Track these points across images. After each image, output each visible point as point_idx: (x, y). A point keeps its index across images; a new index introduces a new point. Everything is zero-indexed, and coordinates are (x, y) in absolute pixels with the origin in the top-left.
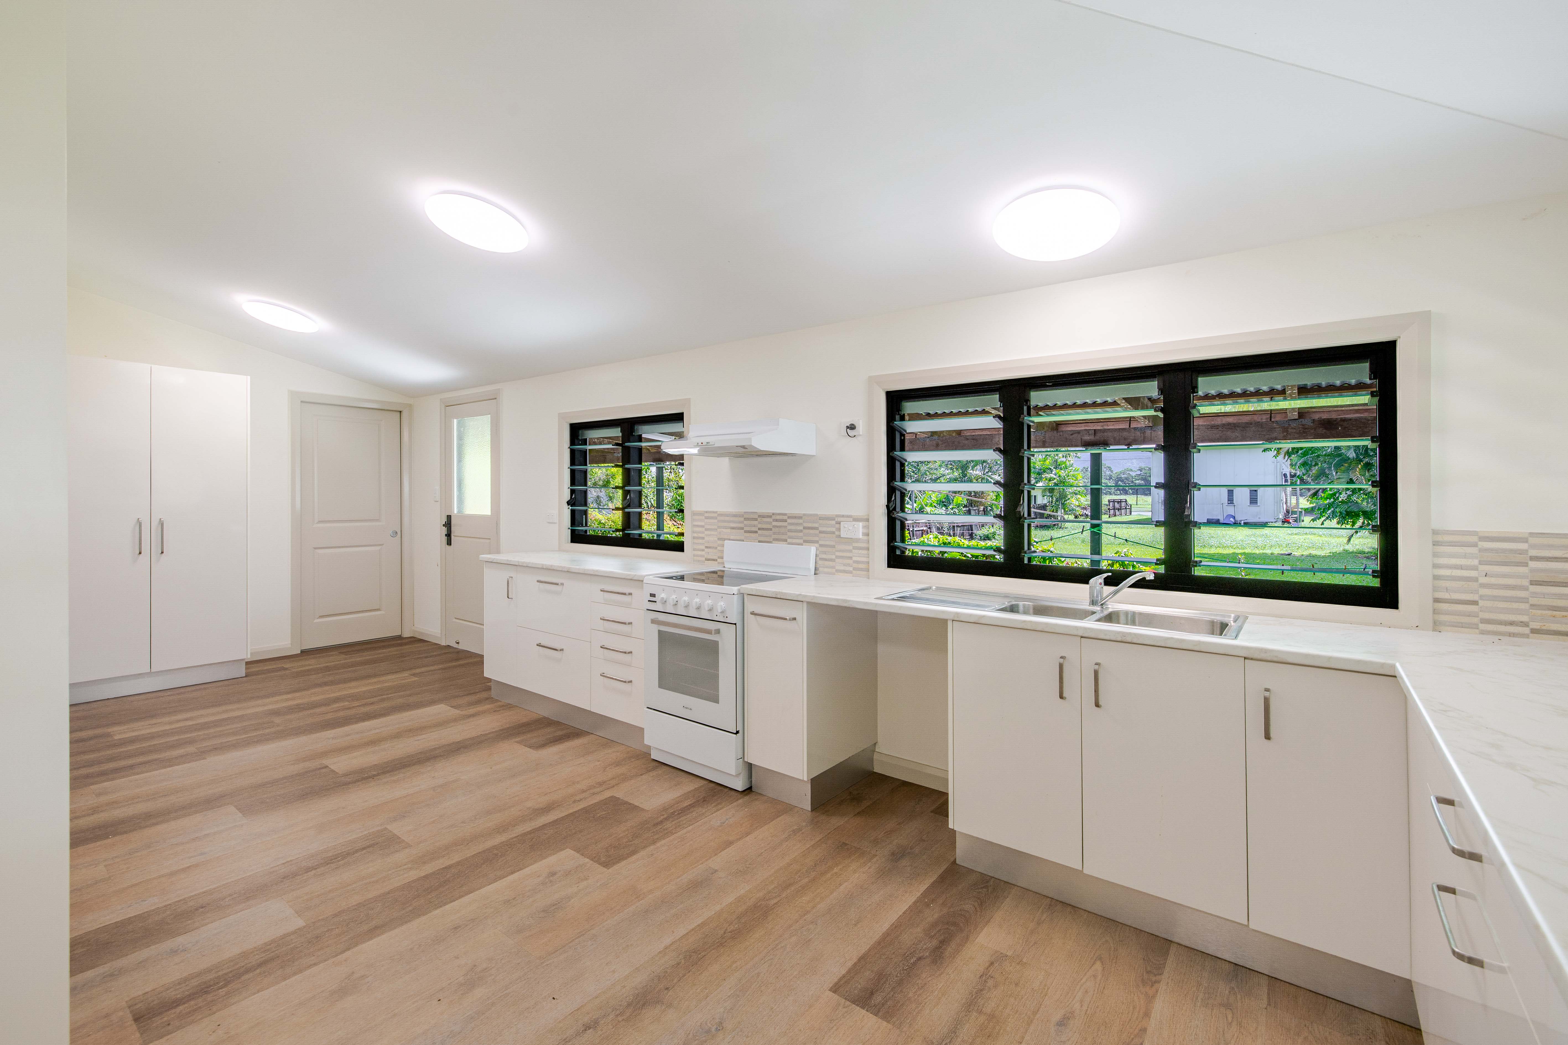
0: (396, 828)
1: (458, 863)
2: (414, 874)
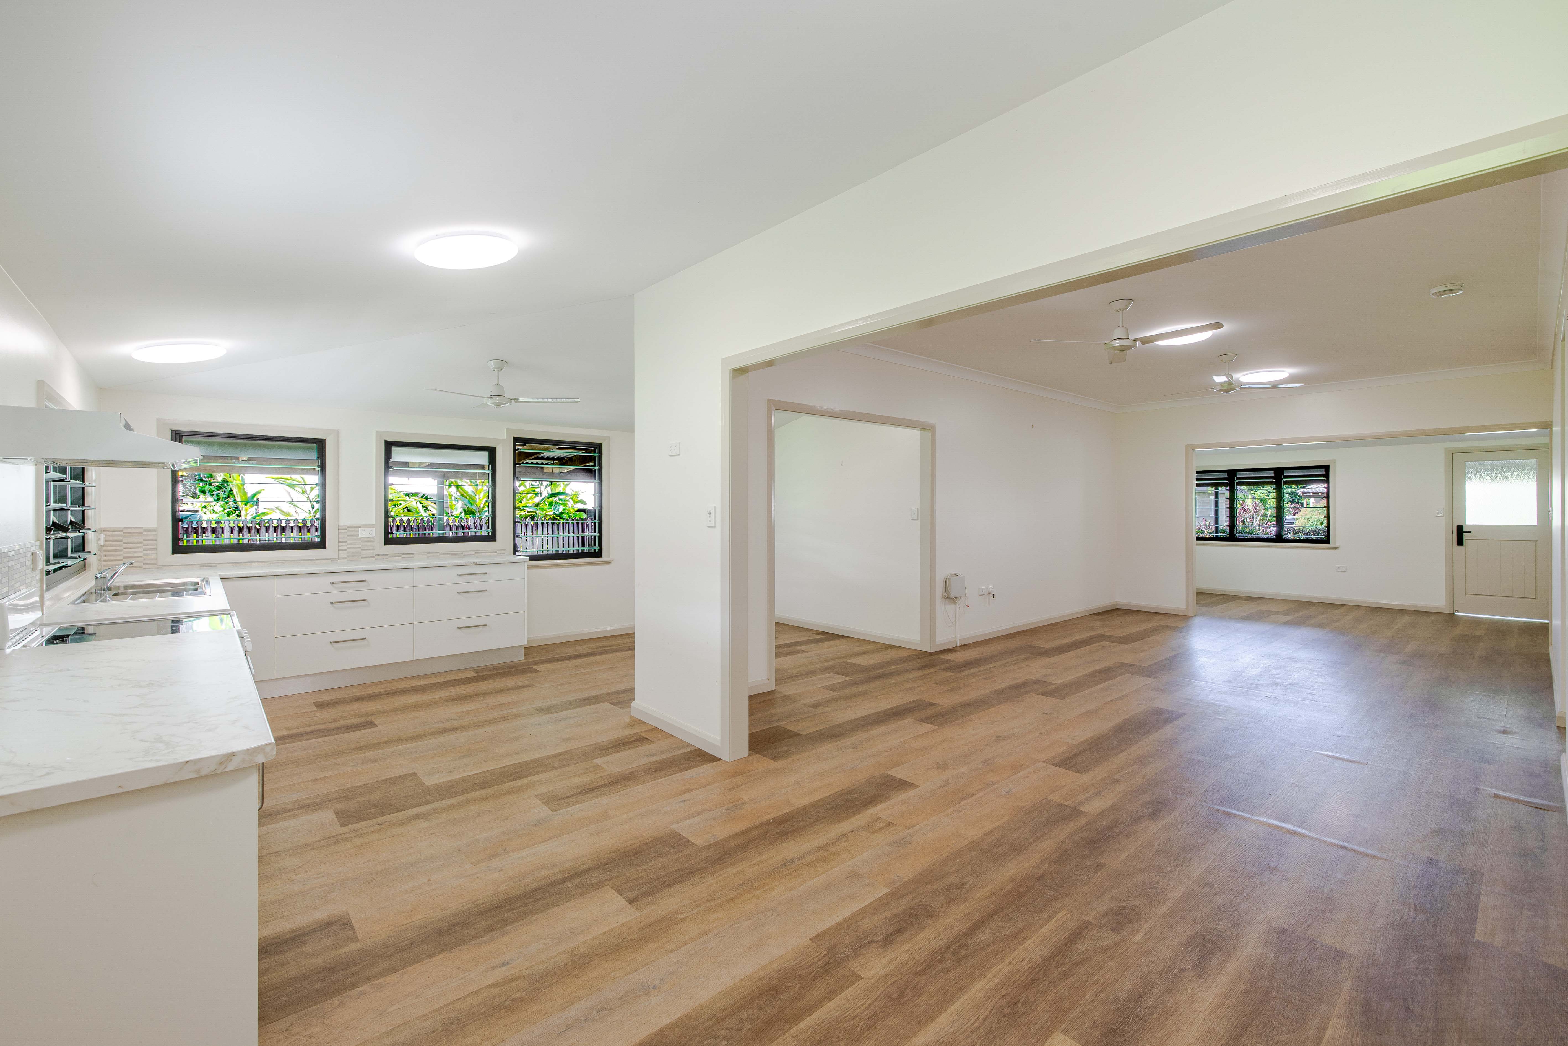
0: (545, 811)
1: (505, 782)
2: (535, 778)
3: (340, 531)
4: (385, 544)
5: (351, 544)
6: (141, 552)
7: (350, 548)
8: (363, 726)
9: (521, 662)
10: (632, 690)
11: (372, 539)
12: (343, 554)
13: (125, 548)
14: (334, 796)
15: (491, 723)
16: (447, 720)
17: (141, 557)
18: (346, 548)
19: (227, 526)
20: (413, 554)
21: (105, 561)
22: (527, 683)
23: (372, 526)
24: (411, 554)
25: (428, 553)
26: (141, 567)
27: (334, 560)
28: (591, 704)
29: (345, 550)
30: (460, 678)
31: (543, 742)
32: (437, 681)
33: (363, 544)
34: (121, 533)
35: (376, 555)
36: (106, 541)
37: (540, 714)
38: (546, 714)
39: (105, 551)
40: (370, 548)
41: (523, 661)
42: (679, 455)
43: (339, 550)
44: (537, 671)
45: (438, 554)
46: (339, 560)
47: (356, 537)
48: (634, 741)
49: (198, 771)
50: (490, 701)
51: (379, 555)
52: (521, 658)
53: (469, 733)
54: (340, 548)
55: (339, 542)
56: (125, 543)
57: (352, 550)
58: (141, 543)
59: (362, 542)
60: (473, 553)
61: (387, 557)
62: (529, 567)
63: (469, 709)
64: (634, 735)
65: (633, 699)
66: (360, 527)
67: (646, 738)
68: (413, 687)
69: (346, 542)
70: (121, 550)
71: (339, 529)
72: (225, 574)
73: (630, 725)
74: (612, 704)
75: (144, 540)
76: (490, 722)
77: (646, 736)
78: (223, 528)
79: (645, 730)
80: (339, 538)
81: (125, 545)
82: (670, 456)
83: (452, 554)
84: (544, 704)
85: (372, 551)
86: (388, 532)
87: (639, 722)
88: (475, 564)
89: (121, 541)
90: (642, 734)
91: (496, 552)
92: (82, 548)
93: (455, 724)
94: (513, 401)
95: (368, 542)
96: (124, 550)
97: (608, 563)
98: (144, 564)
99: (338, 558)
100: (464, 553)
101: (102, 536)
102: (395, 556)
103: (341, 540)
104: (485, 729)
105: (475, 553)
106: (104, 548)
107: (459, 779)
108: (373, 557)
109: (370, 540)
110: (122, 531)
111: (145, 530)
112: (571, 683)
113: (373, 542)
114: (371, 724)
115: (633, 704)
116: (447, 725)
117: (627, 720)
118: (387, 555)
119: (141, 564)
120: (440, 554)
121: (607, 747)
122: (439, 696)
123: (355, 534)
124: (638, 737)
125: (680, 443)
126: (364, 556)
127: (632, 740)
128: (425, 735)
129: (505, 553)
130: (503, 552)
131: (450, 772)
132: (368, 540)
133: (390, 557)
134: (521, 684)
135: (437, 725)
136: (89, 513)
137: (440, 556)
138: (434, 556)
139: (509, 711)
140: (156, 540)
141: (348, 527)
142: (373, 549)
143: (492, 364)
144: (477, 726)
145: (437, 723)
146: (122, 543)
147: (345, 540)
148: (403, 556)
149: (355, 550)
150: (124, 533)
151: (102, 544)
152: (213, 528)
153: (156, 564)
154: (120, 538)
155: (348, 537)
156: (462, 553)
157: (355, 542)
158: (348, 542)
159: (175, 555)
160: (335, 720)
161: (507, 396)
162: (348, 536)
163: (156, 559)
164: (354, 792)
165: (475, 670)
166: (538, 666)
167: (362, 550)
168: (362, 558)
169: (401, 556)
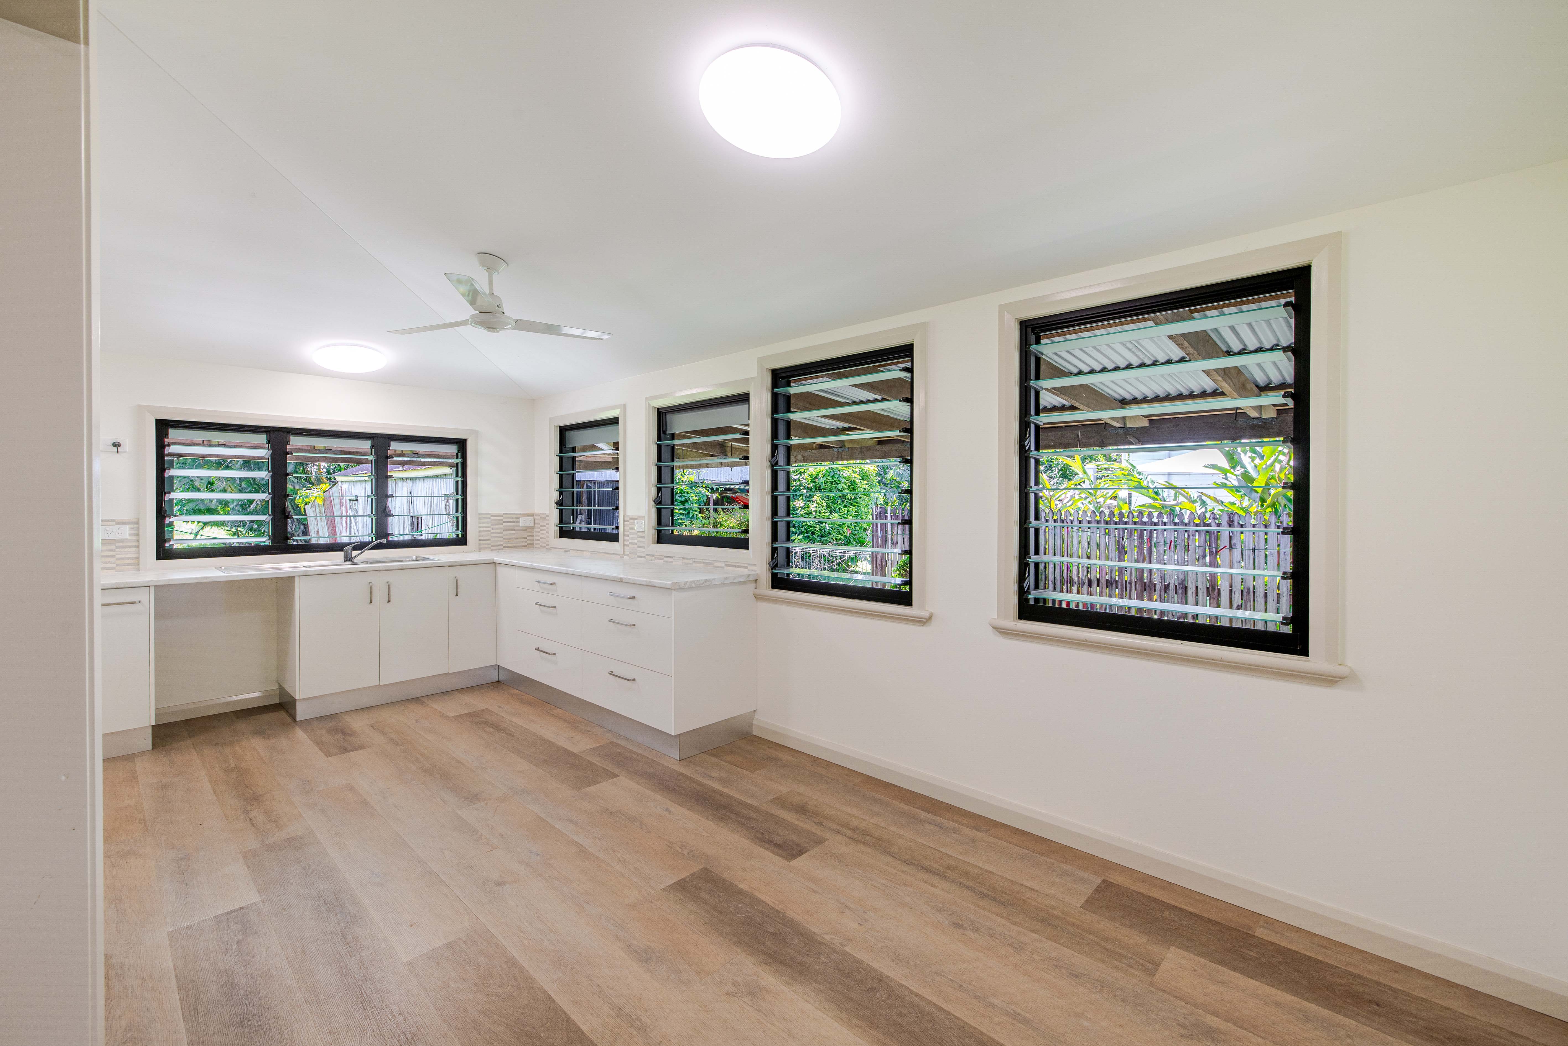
3: (625, 523)
5: (632, 539)
7: (631, 543)
12: (627, 550)
18: (628, 543)
23: (643, 518)
43: (624, 545)
45: (691, 562)
46: (625, 557)
57: (632, 546)
59: (638, 537)
60: (723, 565)
61: (654, 558)
66: (636, 519)
69: (628, 536)
80: (624, 531)
83: (704, 563)
96: (541, 532)
97: (924, 621)
99: (624, 554)
100: (716, 564)
105: (726, 565)
110: (539, 516)
113: (644, 538)
118: (653, 555)
120: (694, 562)
123: (634, 526)
141: (630, 519)
142: (644, 547)
147: (628, 533)
148: (666, 559)
155: (630, 531)
156: (713, 564)
157: (634, 536)
162: (630, 528)
167: (638, 547)
168: (639, 557)
169: (663, 559)
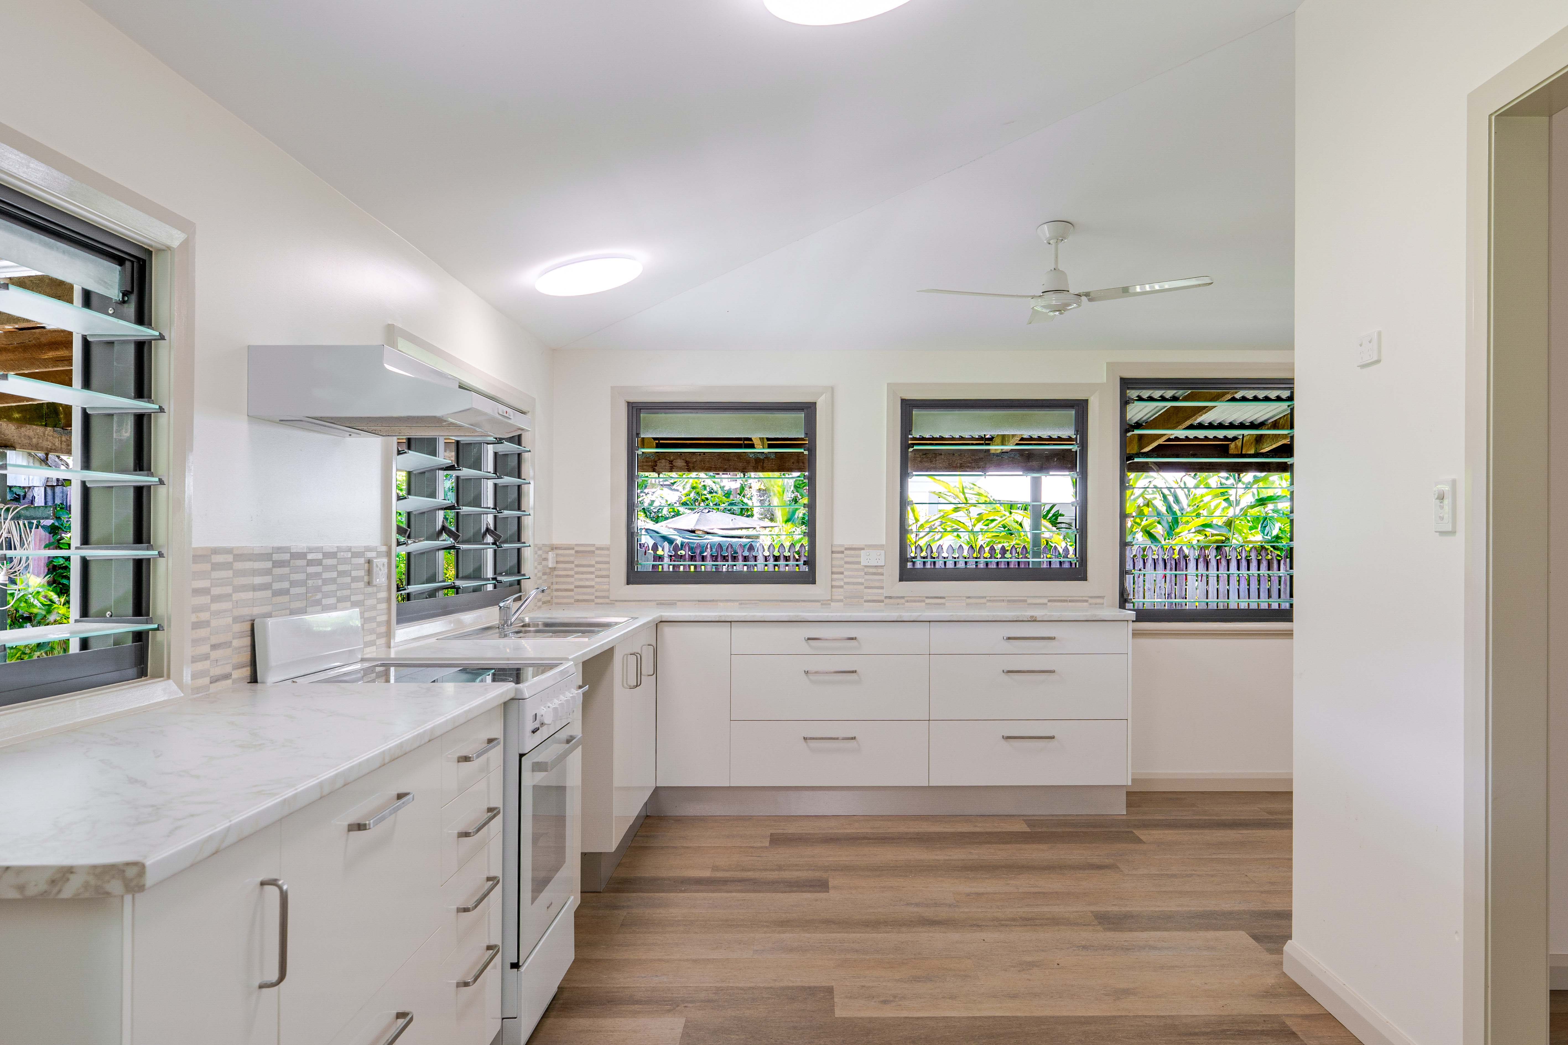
3: (834, 555)
4: (901, 580)
5: (850, 577)
6: (593, 580)
7: (848, 583)
8: (811, 886)
9: (1120, 818)
10: (1287, 916)
11: (880, 570)
12: (838, 594)
13: (577, 573)
14: (702, 995)
15: (1003, 925)
16: (936, 903)
17: (593, 587)
18: (842, 584)
19: (761, 555)
20: (943, 598)
21: (557, 590)
22: (1108, 861)
23: (881, 547)
24: (941, 598)
25: (969, 597)
26: (593, 601)
27: (825, 603)
28: (1208, 928)
29: (841, 587)
30: (999, 830)
31: (1072, 986)
32: (960, 830)
33: (867, 577)
34: (572, 552)
35: (886, 597)
36: (557, 562)
37: (1099, 928)
38: (1110, 930)
39: (557, 576)
40: (877, 584)
41: (1124, 818)
42: (1378, 361)
43: (832, 587)
44: (1140, 841)
45: (984, 601)
46: (832, 604)
47: (856, 566)
48: (1263, 1033)
49: (21, 888)
50: (1024, 883)
51: (890, 597)
52: (1119, 809)
53: (954, 936)
54: (834, 583)
55: (832, 573)
56: (577, 566)
57: (851, 587)
58: (593, 566)
59: (866, 574)
60: (1045, 601)
61: (903, 601)
62: (1136, 634)
63: (982, 890)
64: (1267, 1018)
65: (1290, 937)
66: (863, 549)
67: (1293, 1033)
68: (918, 834)
69: (842, 573)
70: (572, 576)
71: (832, 552)
72: (670, 616)
73: (1269, 994)
74: (1256, 938)
75: (597, 563)
76: (1000, 924)
77: (1294, 1029)
78: (756, 557)
79: (1301, 1013)
80: (832, 567)
81: (576, 569)
82: (1363, 366)
83: (1009, 601)
84: (1116, 909)
85: (880, 591)
86: (904, 559)
87: (1296, 992)
88: (1033, 620)
89: (572, 562)
90: (1289, 1022)
91: (1087, 601)
92: (516, 570)
93: (943, 913)
94: (1084, 298)
95: (874, 574)
96: (576, 576)
98: (596, 597)
99: (832, 600)
100: (1029, 601)
101: (551, 555)
102: (915, 601)
103: (835, 570)
104: (984, 935)
105: (1049, 601)
106: (556, 573)
107: (891, 1018)
108: (882, 601)
109: (876, 571)
110: (573, 549)
111: (598, 549)
112: (1191, 875)
113: (882, 574)
114: (822, 886)
115: (1288, 947)
116: (928, 913)
117: (1270, 980)
118: (903, 597)
119: (593, 597)
121: (1197, 1030)
122: (947, 858)
123: (857, 560)
124: (1276, 1026)
125: (1379, 334)
126: (869, 598)
127: (1259, 1028)
128: (886, 923)
129: (1103, 604)
130: (1099, 601)
131: (885, 1002)
132: (874, 570)
133: (907, 601)
134: (1095, 860)
135: (916, 909)
136: (527, 521)
137: (988, 604)
138: (977, 604)
139: (1045, 909)
140: (608, 563)
141: (847, 549)
142: (882, 588)
143: (1046, 231)
144: (976, 925)
145: (917, 905)
146: (573, 566)
147: (841, 570)
148: (928, 601)
149: (855, 587)
150: (577, 552)
151: (550, 566)
152: (745, 556)
153: (608, 597)
154: (572, 559)
155: (846, 566)
156: (1026, 601)
157: (856, 573)
158: (846, 573)
159: (630, 586)
160: (780, 868)
161: (1074, 290)
162: (846, 563)
163: (609, 590)
164: (730, 996)
165: (1031, 821)
166: (1146, 832)
167: (866, 588)
168: (866, 601)
169: (924, 601)
